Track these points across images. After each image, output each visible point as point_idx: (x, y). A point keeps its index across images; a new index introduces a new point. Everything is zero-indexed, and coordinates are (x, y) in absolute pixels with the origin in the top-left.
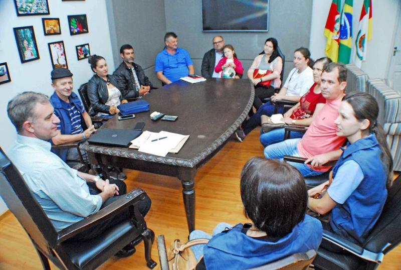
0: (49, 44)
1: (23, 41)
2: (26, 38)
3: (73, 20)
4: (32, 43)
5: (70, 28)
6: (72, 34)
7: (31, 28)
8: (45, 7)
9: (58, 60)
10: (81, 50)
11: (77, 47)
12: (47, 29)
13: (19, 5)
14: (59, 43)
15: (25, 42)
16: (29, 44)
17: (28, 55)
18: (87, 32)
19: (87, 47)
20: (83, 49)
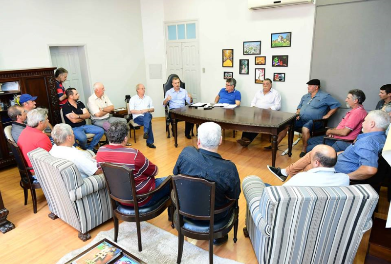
0: (256, 69)
1: (242, 65)
2: (244, 64)
3: (276, 59)
4: (247, 67)
5: (273, 62)
6: (273, 66)
7: (248, 60)
8: (259, 51)
9: (259, 77)
10: (277, 76)
11: (274, 73)
12: (257, 62)
13: (245, 50)
14: (262, 69)
15: (244, 66)
16: (245, 67)
17: (243, 71)
18: (287, 66)
19: (283, 75)
20: (280, 75)
